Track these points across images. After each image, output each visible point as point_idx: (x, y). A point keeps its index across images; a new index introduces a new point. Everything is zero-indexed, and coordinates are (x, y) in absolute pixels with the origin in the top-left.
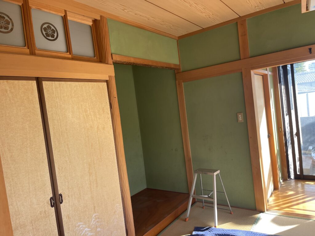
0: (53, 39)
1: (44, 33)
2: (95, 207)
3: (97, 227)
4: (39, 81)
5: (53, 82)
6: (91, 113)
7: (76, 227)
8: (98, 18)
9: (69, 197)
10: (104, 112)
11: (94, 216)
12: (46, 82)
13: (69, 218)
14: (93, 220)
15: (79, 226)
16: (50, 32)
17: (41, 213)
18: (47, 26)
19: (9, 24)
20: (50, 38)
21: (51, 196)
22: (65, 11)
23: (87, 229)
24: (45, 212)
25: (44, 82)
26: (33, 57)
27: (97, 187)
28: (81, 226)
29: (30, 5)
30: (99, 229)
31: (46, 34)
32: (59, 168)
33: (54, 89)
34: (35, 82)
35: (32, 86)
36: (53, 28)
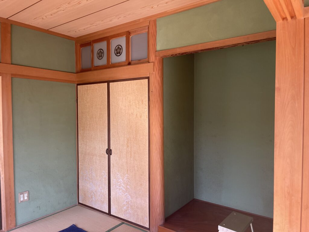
1: (116, 52)
10: (143, 103)
11: (126, 175)
14: (126, 178)
18: (118, 47)
19: (102, 54)
20: (118, 55)
21: (107, 148)
25: (110, 83)
27: (131, 157)
34: (107, 83)
35: (105, 86)
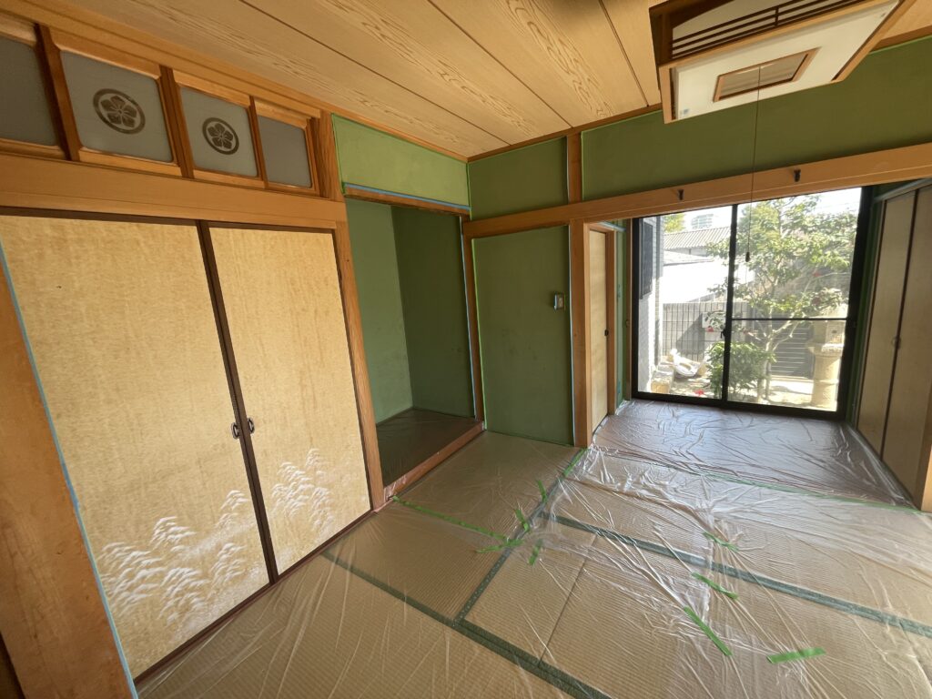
0: (229, 150)
1: (210, 138)
2: (311, 438)
3: (316, 470)
4: (203, 228)
5: (230, 230)
6: (304, 286)
7: (279, 469)
8: (317, 115)
9: (265, 422)
10: (327, 285)
11: (310, 452)
12: (217, 229)
13: (266, 455)
14: (309, 458)
15: (284, 467)
16: (222, 137)
17: (215, 448)
18: (216, 126)
19: (135, 116)
20: (223, 148)
21: (233, 420)
22: (252, 98)
23: (297, 472)
24: (223, 446)
25: (212, 230)
26: (187, 183)
27: (315, 408)
28: (288, 467)
29: (177, 81)
30: (319, 472)
31: (214, 140)
32: (245, 378)
33: (232, 242)
34: (195, 228)
35: (189, 235)
36: (227, 129)
